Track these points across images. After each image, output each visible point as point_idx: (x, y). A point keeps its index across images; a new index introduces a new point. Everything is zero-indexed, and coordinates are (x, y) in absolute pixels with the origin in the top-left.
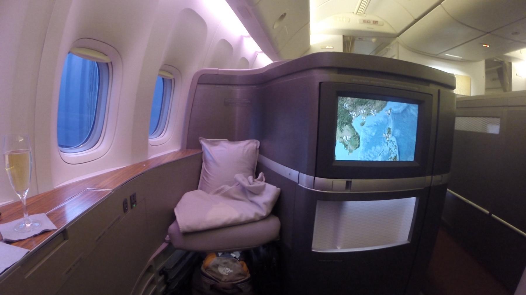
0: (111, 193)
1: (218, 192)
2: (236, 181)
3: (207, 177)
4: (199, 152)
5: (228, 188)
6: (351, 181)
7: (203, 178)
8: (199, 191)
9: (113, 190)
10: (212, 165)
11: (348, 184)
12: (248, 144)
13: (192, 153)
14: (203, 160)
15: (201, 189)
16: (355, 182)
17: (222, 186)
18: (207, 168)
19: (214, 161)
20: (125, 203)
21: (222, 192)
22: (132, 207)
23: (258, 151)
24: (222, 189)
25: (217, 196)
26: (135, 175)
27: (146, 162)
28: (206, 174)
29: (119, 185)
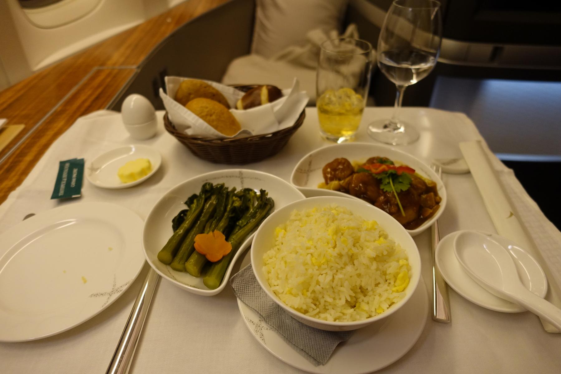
1: (282, 57)
2: (308, 41)
3: (264, 32)
5: (298, 50)
8: (253, 58)
9: (138, 67)
11: (496, 53)
15: (258, 53)
16: (509, 49)
17: (291, 48)
18: (267, 17)
20: (154, 84)
21: (291, 57)
24: (290, 53)
26: (162, 39)
27: (169, 13)
28: (264, 28)
29: (142, 58)
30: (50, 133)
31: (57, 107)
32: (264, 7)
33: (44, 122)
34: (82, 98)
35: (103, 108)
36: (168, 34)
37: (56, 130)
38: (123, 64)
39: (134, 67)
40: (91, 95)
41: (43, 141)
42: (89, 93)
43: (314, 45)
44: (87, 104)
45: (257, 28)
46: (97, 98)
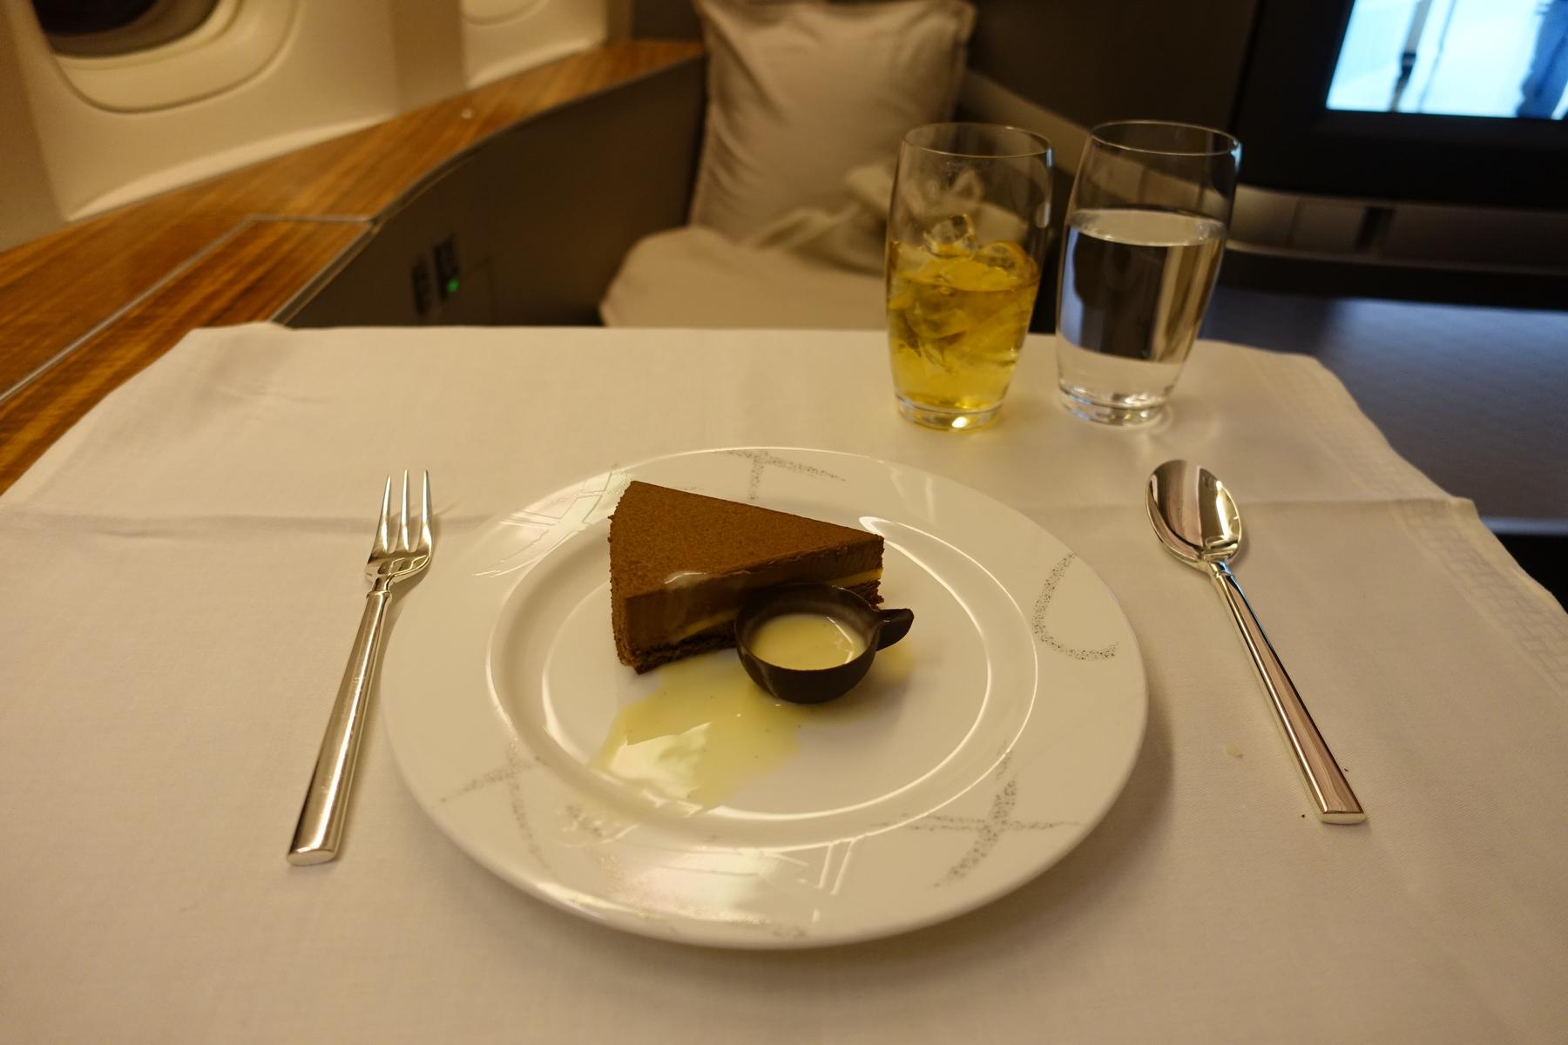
0: (368, 233)
1: (776, 239)
2: (850, 195)
3: (729, 169)
4: (690, 52)
5: (820, 220)
6: (1391, 212)
7: (713, 175)
8: (696, 236)
9: (375, 221)
10: (752, 116)
11: (1373, 223)
12: (920, 18)
13: (663, 56)
14: (713, 91)
15: (707, 222)
16: (1407, 213)
17: (799, 215)
18: (734, 128)
19: (762, 99)
20: (419, 275)
21: (799, 238)
22: (444, 292)
23: (962, 55)
24: (796, 228)
25: (774, 256)
26: (444, 159)
27: (467, 99)
28: (727, 159)
29: (388, 199)
30: (103, 373)
31: (131, 307)
32: (727, 104)
33: (87, 343)
34: (207, 287)
35: (265, 318)
36: (462, 147)
37: (119, 365)
38: (332, 209)
39: (363, 218)
40: (231, 283)
41: (79, 392)
42: (226, 277)
43: (867, 206)
44: (217, 305)
45: (708, 159)
46: (251, 290)
